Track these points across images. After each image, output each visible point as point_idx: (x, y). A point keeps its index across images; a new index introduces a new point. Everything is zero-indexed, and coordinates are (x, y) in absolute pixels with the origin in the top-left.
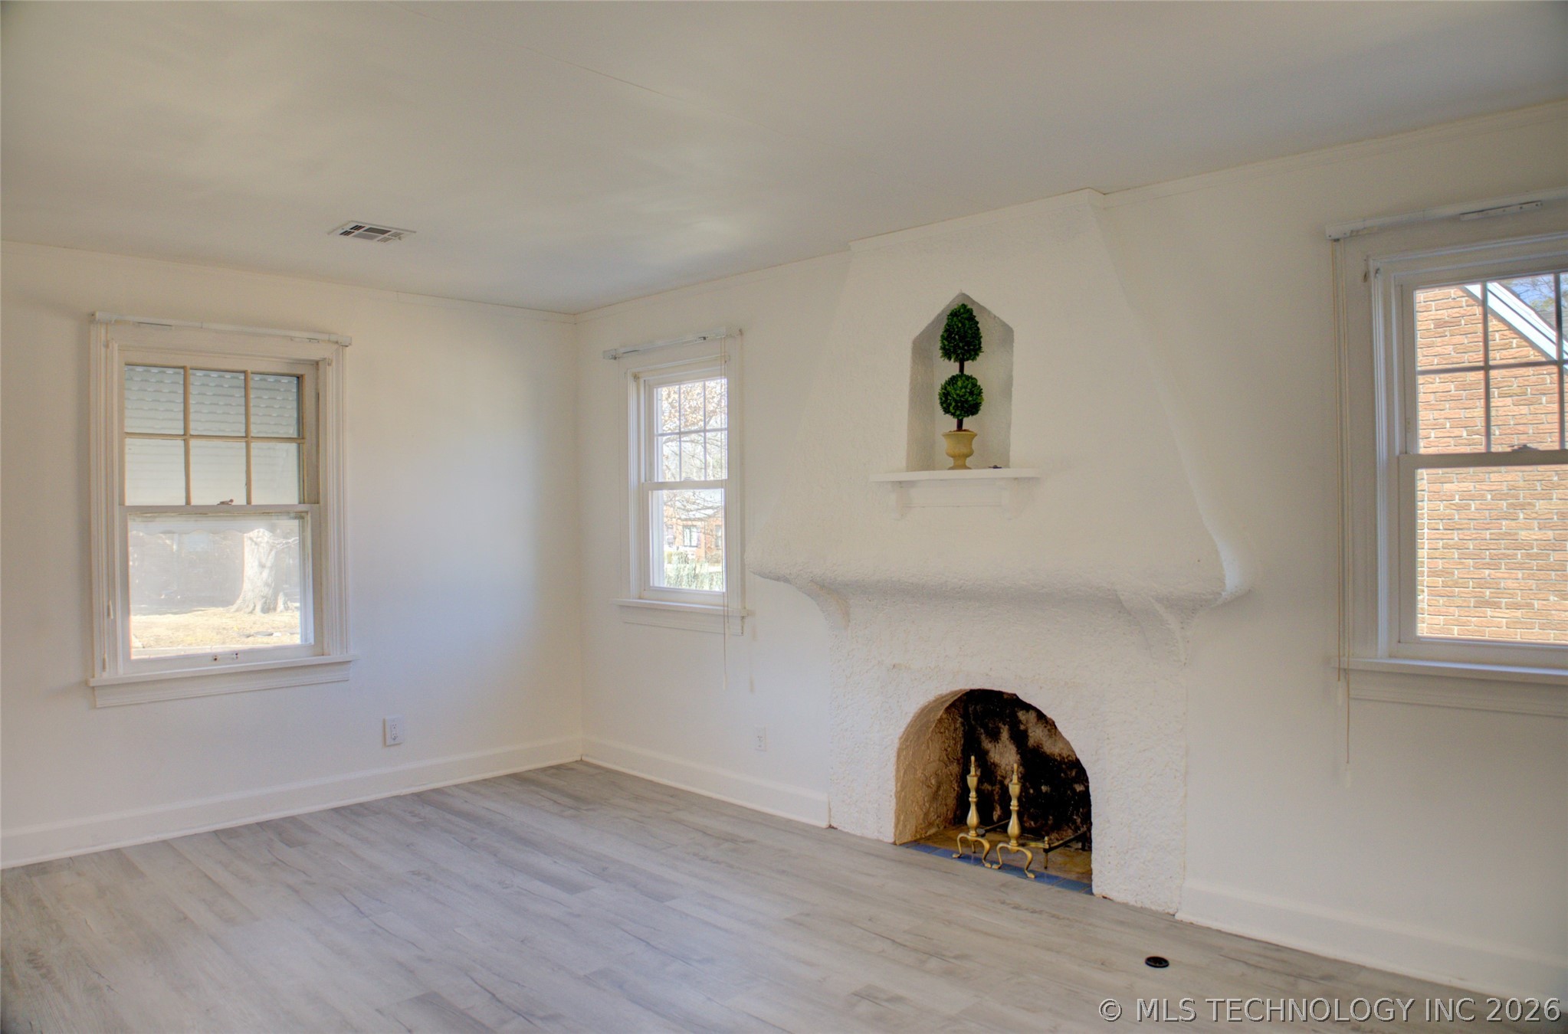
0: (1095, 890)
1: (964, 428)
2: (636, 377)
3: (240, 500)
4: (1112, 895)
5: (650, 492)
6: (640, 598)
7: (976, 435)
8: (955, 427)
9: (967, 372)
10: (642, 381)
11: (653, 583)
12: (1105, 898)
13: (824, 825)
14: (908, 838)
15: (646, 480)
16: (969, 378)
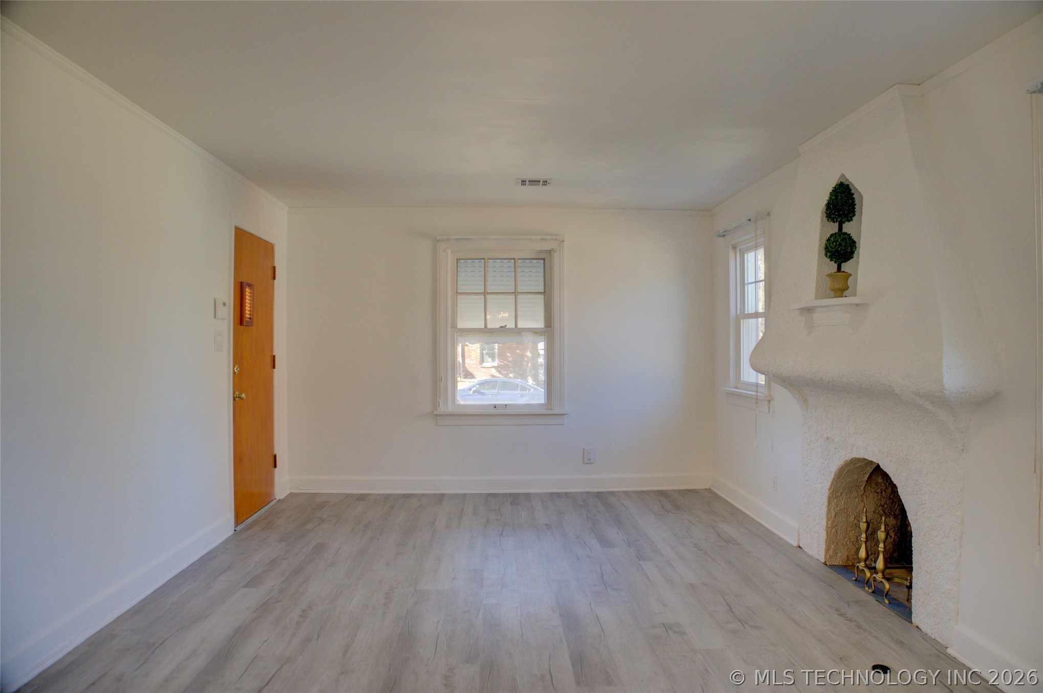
0: (913, 620)
1: (842, 270)
2: (734, 248)
3: (511, 325)
4: (921, 626)
5: (742, 321)
6: (736, 388)
7: (851, 275)
8: (836, 270)
9: (844, 230)
10: (738, 249)
11: (743, 378)
12: (917, 627)
13: (795, 544)
14: (838, 561)
15: (741, 313)
16: (845, 234)
